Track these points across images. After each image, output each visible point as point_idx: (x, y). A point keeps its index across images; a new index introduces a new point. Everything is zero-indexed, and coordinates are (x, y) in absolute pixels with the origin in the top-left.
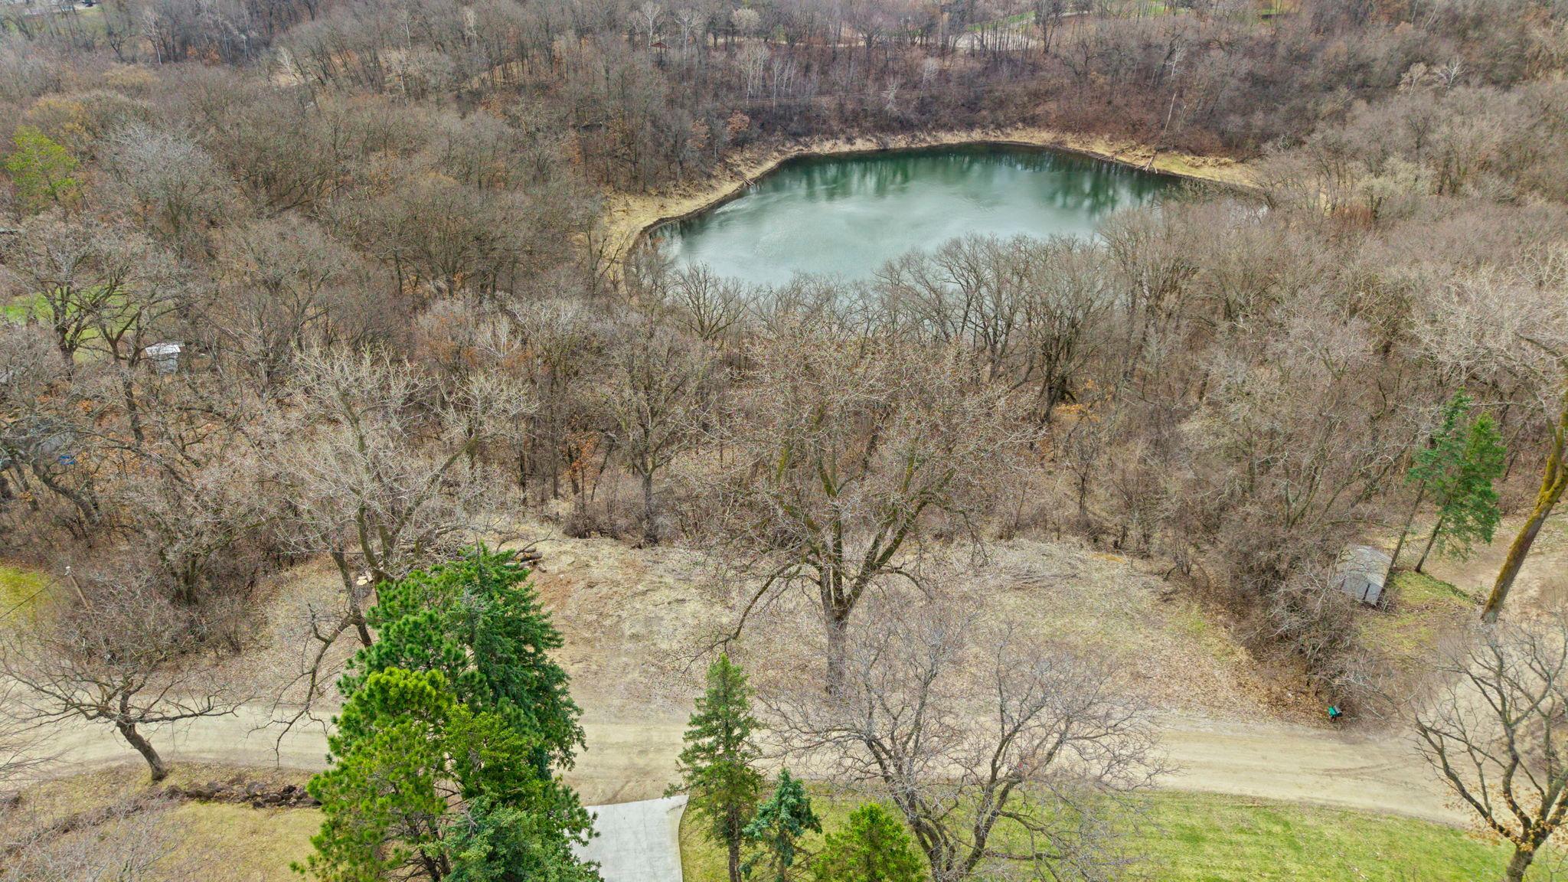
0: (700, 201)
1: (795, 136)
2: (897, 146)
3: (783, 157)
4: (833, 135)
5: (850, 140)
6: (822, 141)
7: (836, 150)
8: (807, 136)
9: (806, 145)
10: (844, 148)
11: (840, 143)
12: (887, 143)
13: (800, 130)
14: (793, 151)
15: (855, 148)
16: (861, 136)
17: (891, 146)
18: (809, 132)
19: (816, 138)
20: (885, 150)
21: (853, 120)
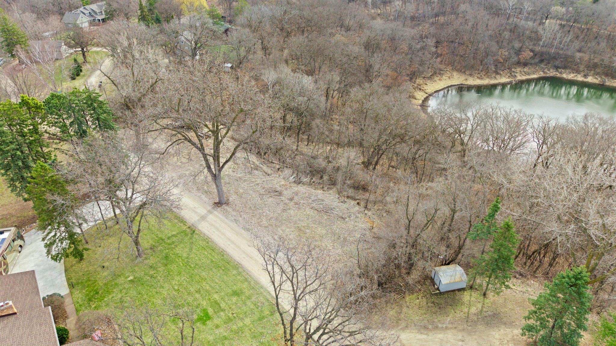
0: (486, 82)
1: (557, 68)
2: (611, 85)
3: (544, 75)
4: (578, 72)
5: (585, 76)
6: (570, 73)
7: (575, 78)
8: (563, 69)
9: (561, 73)
10: (580, 78)
11: (579, 76)
12: (605, 82)
13: (559, 65)
14: (552, 73)
15: (586, 80)
16: (593, 76)
17: (607, 83)
18: (565, 68)
19: (567, 71)
20: (603, 85)
21: (592, 67)
